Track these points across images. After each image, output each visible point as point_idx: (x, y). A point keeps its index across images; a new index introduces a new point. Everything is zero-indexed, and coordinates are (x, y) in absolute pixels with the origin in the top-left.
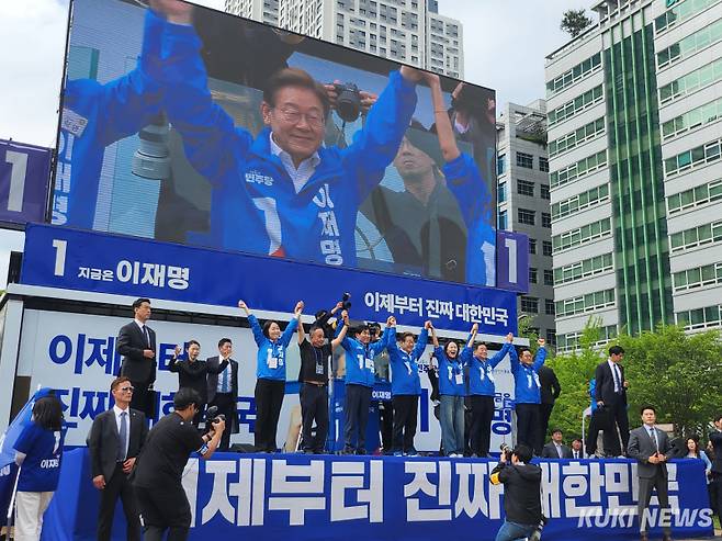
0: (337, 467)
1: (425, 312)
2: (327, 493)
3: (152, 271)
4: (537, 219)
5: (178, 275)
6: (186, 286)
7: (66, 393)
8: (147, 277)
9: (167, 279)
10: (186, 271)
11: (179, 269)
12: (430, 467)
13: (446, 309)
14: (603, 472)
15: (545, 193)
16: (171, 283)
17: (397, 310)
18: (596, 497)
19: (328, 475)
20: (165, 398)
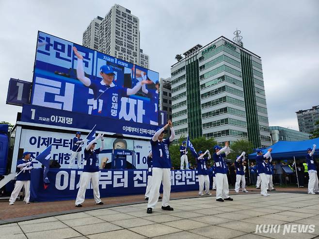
0: (115, 173)
1: (139, 132)
2: (112, 180)
3: (62, 119)
4: (168, 109)
5: (69, 120)
6: (71, 123)
7: (35, 153)
8: (60, 120)
9: (66, 121)
10: (72, 119)
11: (69, 118)
12: (141, 172)
13: (145, 131)
14: (185, 173)
15: (170, 103)
16: (67, 122)
17: (132, 131)
18: (183, 180)
19: (113, 175)
20: (65, 155)
